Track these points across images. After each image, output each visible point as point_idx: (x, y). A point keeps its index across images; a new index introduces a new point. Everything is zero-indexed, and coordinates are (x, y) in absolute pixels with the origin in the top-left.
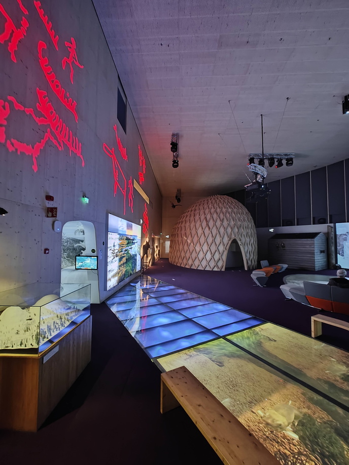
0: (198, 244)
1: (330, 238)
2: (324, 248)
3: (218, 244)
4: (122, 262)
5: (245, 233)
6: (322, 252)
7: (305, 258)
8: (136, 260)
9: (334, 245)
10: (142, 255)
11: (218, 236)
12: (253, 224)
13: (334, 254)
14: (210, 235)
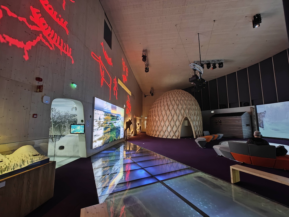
0: (163, 121)
1: (253, 115)
2: (248, 123)
3: (175, 120)
4: (107, 131)
5: (193, 113)
6: (247, 125)
7: (235, 129)
8: (120, 131)
9: (256, 120)
10: (125, 128)
11: (175, 115)
12: (199, 107)
13: (256, 127)
14: (170, 115)
